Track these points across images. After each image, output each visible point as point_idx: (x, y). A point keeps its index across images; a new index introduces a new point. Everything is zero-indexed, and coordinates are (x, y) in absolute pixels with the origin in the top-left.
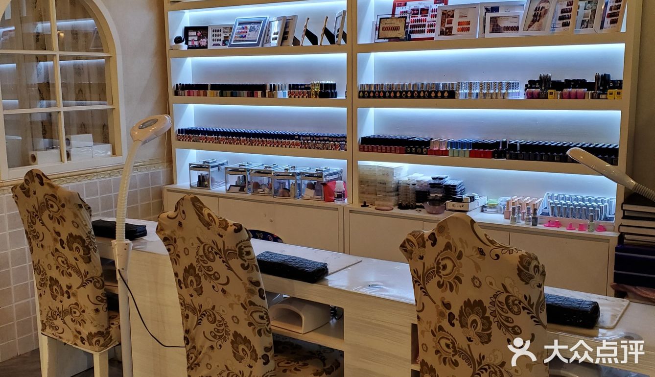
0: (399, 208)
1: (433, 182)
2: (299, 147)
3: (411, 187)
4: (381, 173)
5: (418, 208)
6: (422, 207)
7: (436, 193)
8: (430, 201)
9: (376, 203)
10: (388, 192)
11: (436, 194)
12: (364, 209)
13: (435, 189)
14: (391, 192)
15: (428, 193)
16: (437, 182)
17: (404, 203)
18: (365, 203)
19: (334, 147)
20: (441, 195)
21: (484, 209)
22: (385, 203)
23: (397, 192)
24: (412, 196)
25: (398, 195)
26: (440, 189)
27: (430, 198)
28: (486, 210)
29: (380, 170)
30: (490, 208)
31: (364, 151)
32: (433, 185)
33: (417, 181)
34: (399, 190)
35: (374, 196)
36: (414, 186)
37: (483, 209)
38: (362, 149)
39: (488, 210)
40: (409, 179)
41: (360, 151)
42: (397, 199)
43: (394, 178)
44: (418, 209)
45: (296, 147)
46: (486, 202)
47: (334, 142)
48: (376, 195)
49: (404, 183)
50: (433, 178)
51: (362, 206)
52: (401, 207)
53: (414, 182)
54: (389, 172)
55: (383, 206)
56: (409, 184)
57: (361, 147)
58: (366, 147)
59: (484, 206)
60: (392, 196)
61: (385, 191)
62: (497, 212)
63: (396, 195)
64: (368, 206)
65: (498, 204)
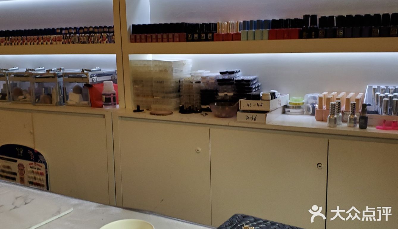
0: (180, 112)
1: (221, 77)
2: (61, 43)
3: (195, 85)
4: (158, 70)
5: (203, 111)
6: (208, 110)
7: (226, 91)
8: (218, 101)
9: (153, 106)
10: (167, 93)
11: (226, 93)
12: (137, 115)
13: (224, 86)
14: (171, 93)
15: (215, 92)
16: (226, 77)
17: (187, 106)
18: (138, 107)
19: (100, 40)
20: (232, 94)
21: (287, 110)
22: (164, 107)
23: (178, 94)
24: (196, 97)
25: (180, 96)
26: (230, 87)
27: (219, 98)
28: (289, 111)
29: (156, 65)
30: (293, 108)
31: (136, 42)
32: (221, 82)
33: (202, 77)
34: (181, 91)
35: (150, 99)
36: (198, 84)
37: (285, 109)
38: (134, 40)
39: (291, 110)
40: (192, 76)
41: (131, 42)
42: (178, 101)
43: (174, 74)
44: (203, 113)
45: (58, 42)
46: (289, 101)
47: (101, 33)
48: (153, 97)
49: (186, 81)
50: (221, 73)
51: (135, 111)
52: (183, 110)
53: (199, 79)
54: (167, 67)
55: (161, 110)
56: (192, 83)
57: (133, 37)
58: (138, 36)
59: (286, 107)
60: (171, 98)
61: (163, 92)
62: (303, 113)
63: (176, 97)
64: (143, 110)
65: (303, 103)
